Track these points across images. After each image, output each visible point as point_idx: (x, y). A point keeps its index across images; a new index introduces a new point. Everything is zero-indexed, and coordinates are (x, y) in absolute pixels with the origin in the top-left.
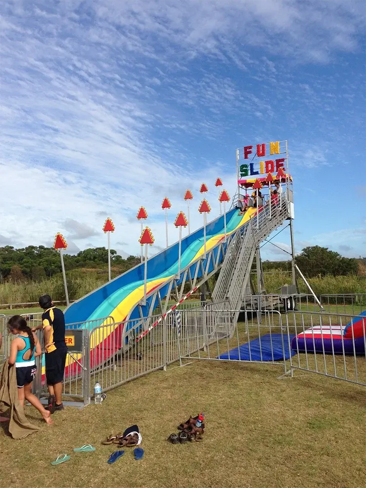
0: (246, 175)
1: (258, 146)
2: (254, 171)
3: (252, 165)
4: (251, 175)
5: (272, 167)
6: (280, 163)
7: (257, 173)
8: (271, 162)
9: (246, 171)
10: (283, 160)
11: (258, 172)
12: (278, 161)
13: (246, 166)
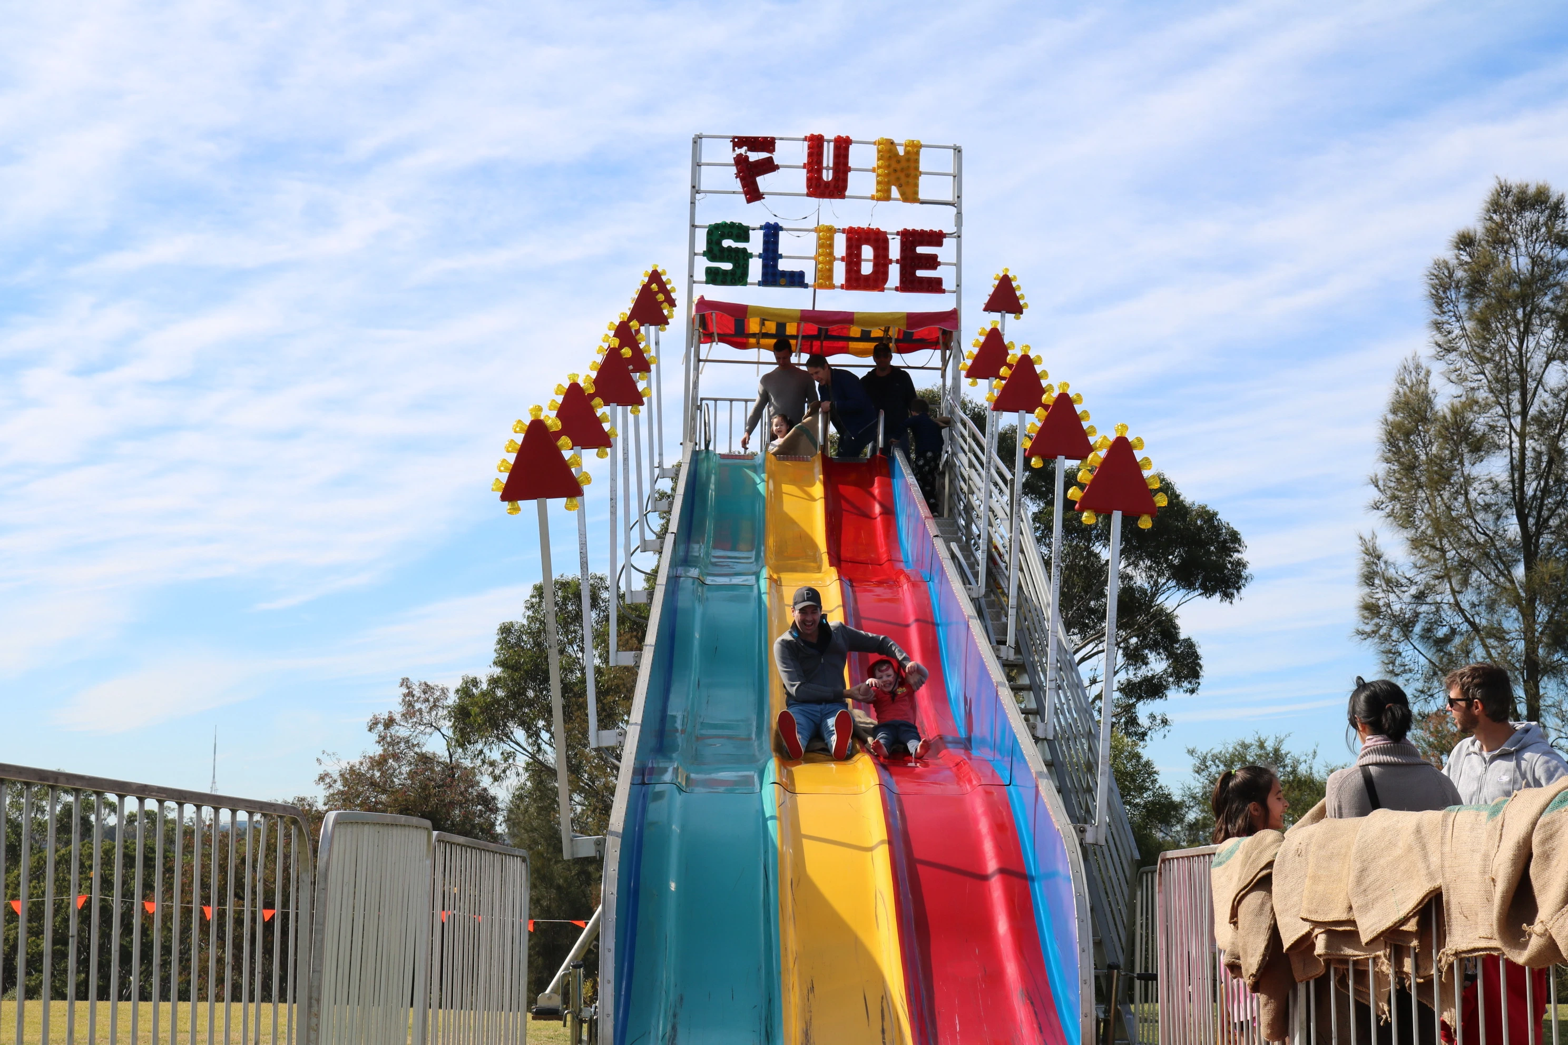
0: (738, 277)
1: (816, 143)
2: (783, 265)
3: (772, 232)
4: (760, 284)
5: (882, 261)
6: (921, 250)
7: (796, 280)
8: (878, 239)
9: (740, 258)
10: (936, 238)
11: (801, 275)
12: (911, 238)
13: (741, 233)
